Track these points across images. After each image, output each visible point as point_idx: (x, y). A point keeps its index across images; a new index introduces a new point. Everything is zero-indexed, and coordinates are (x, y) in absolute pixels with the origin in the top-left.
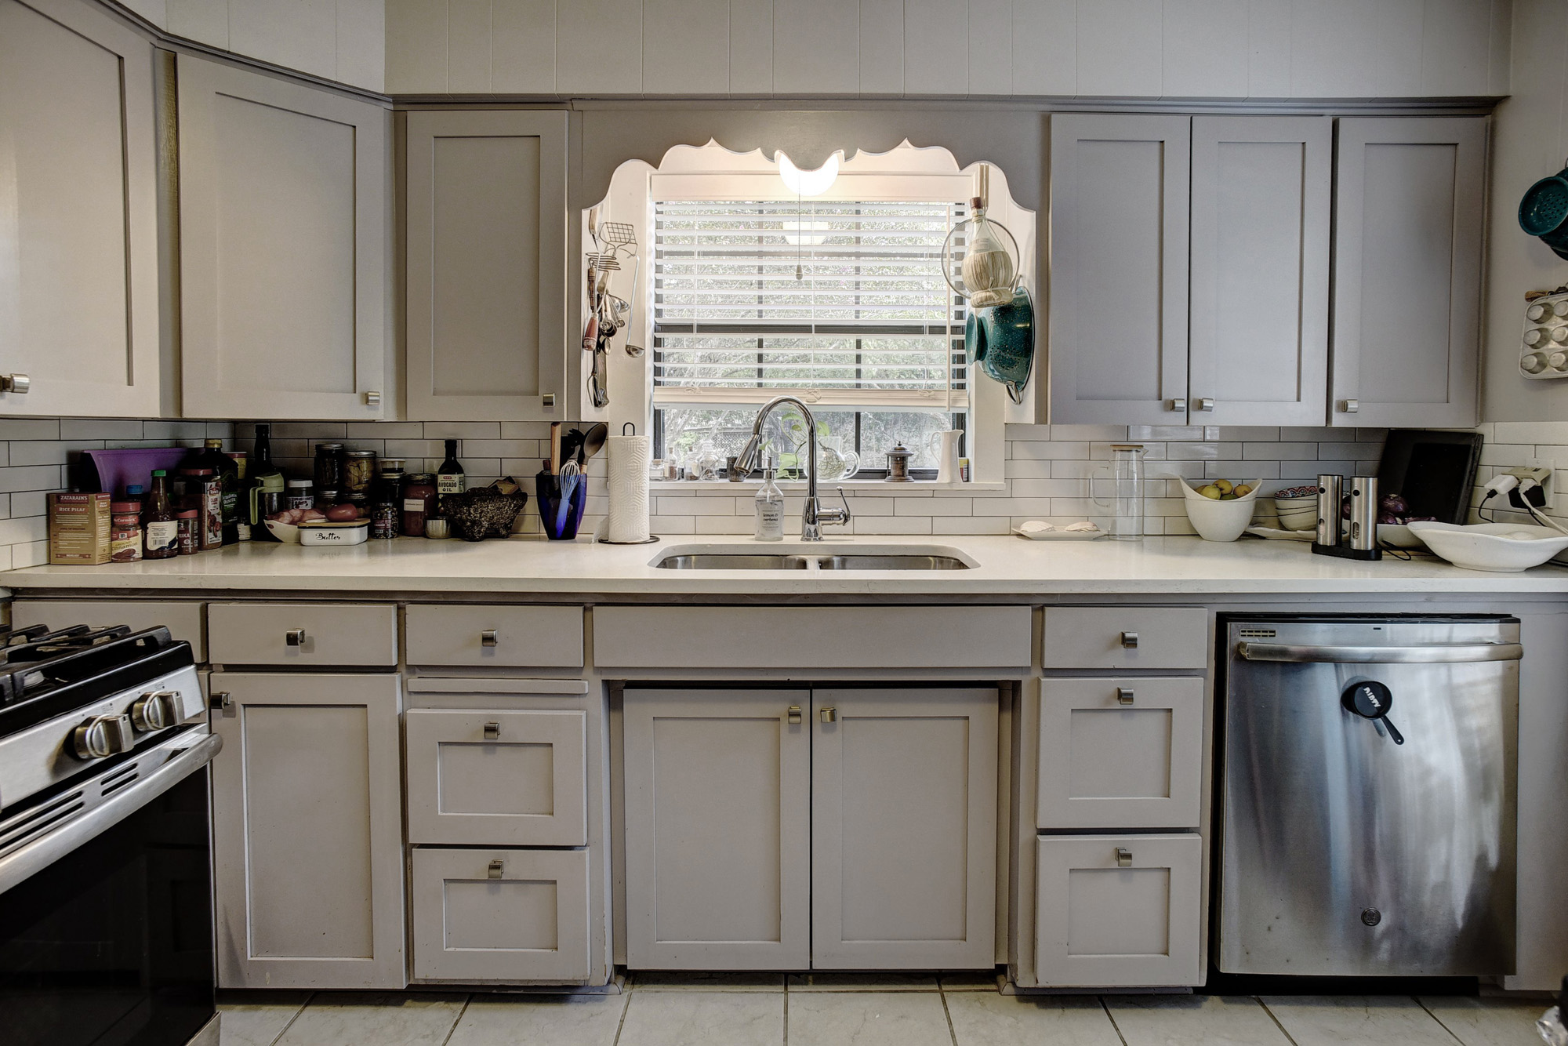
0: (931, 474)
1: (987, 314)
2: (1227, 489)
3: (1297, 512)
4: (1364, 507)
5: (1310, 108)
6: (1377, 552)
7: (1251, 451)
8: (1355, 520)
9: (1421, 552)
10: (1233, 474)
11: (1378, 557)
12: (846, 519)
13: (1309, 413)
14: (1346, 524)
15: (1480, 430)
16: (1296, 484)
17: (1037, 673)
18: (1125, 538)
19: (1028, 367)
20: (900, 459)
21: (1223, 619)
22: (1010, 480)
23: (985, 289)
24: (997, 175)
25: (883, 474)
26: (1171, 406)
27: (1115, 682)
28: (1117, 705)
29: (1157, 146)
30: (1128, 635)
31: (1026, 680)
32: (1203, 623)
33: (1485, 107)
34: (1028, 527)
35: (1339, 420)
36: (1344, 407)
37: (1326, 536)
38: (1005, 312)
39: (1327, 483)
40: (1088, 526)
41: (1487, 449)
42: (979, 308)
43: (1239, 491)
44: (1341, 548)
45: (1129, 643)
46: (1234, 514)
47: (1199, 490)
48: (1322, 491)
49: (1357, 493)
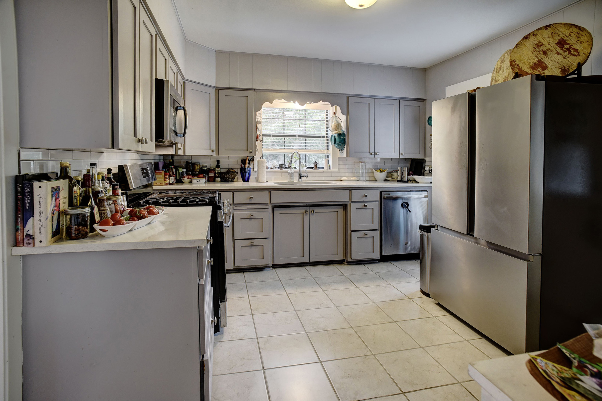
0: (323, 168)
1: (336, 136)
2: (382, 170)
3: (394, 175)
4: (405, 173)
5: (394, 99)
6: (408, 181)
7: (386, 163)
8: (404, 175)
9: (415, 181)
10: (383, 167)
11: (408, 182)
12: (307, 177)
13: (396, 156)
14: (402, 176)
15: (425, 159)
16: (395, 170)
17: (350, 202)
18: (362, 181)
19: (344, 146)
20: (316, 165)
21: (381, 192)
22: (339, 169)
23: (337, 131)
24: (338, 108)
25: (312, 168)
26: (371, 154)
27: (363, 203)
28: (364, 207)
29: (368, 104)
30: (366, 195)
31: (348, 203)
32: (378, 192)
33: (423, 100)
34: (343, 179)
35: (401, 157)
36: (402, 154)
37: (399, 179)
38: (339, 135)
39: (399, 169)
40: (355, 178)
41: (426, 163)
42: (335, 134)
43: (384, 171)
44: (402, 181)
45: (366, 196)
46: (383, 175)
47: (377, 171)
48: (398, 170)
49: (404, 170)
